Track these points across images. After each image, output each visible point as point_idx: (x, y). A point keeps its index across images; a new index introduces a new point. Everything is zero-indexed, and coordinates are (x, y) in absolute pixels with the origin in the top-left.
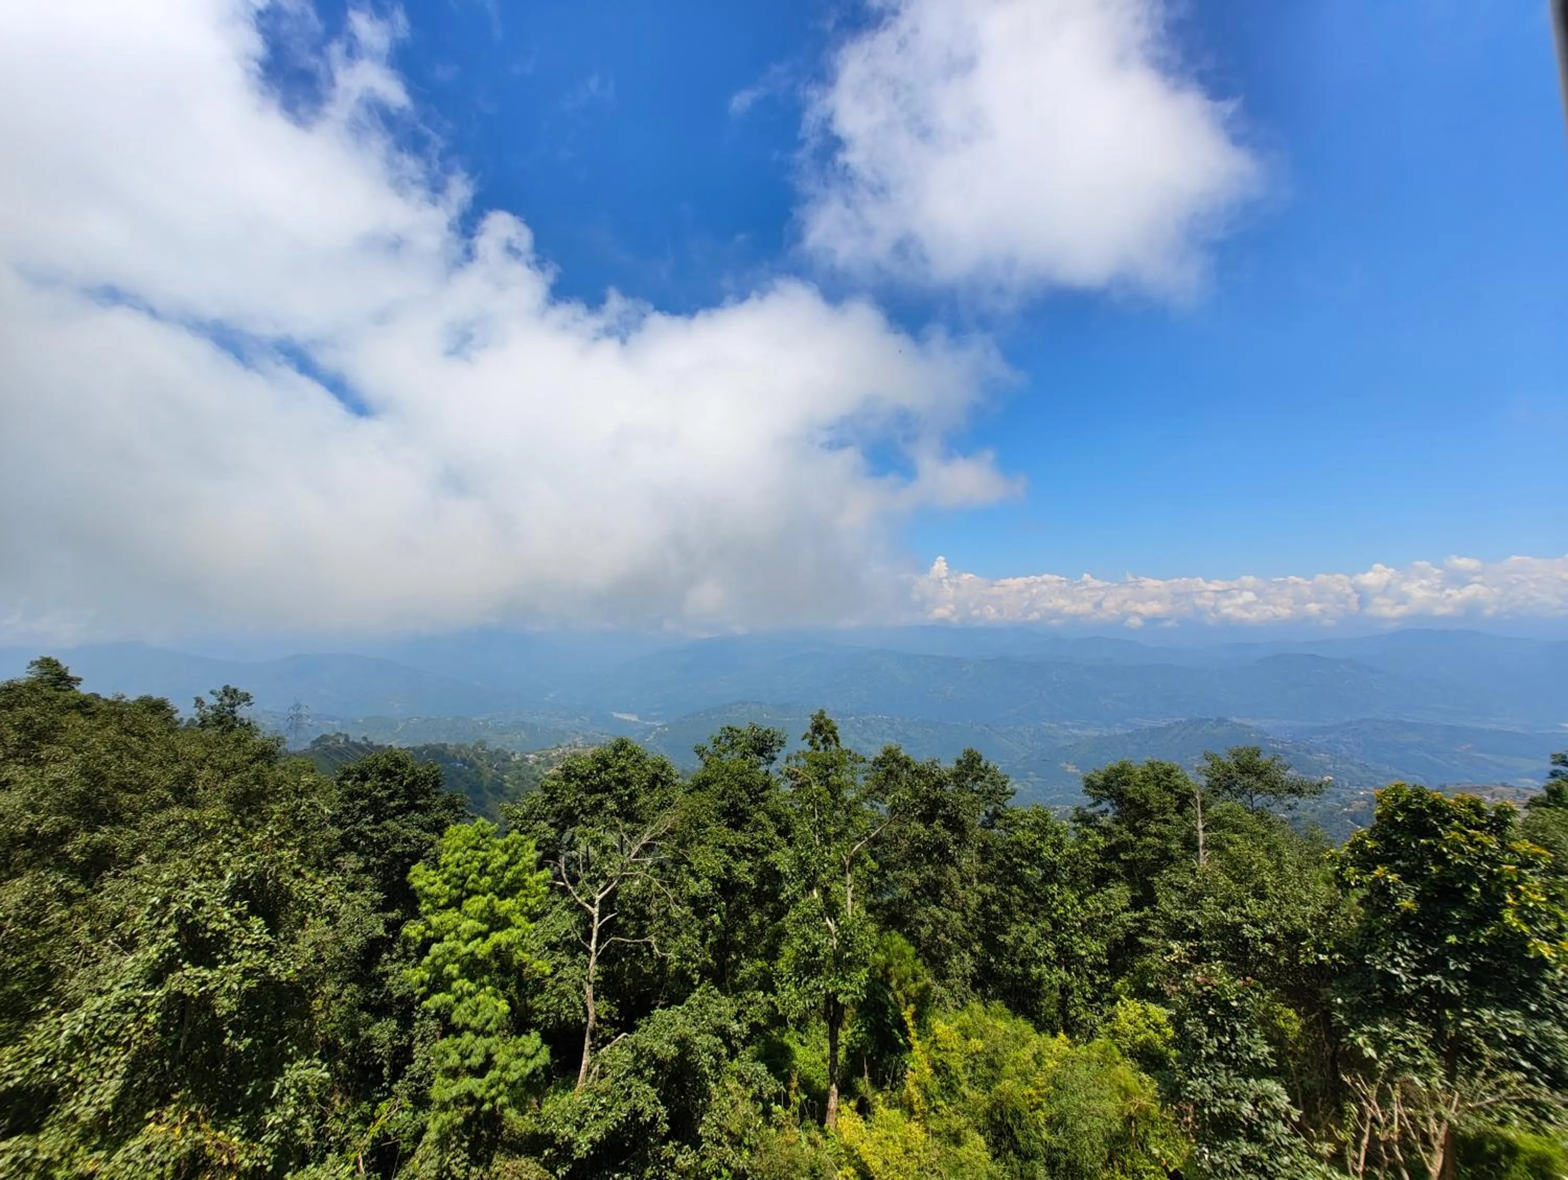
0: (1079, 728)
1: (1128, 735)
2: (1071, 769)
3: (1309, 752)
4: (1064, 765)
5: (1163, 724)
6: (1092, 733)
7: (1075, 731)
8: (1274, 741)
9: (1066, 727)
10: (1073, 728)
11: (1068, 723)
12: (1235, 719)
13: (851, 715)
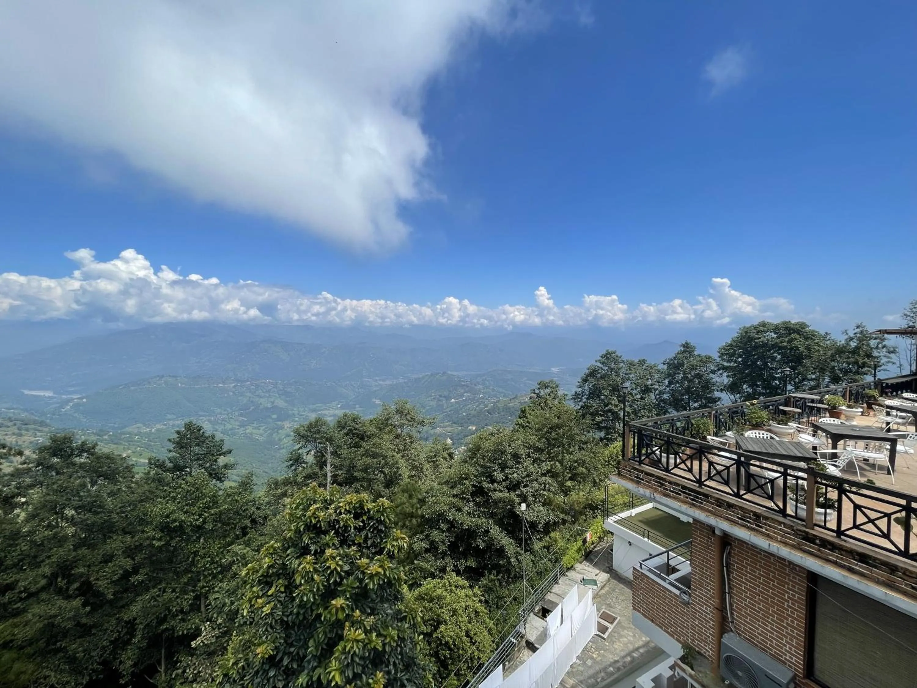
0: (383, 380)
1: (405, 382)
2: (378, 402)
3: (475, 385)
4: (374, 400)
5: (421, 376)
6: (388, 382)
7: (381, 382)
8: (463, 381)
9: (376, 380)
10: (380, 380)
11: (377, 378)
12: (449, 373)
13: (248, 381)
